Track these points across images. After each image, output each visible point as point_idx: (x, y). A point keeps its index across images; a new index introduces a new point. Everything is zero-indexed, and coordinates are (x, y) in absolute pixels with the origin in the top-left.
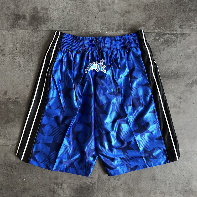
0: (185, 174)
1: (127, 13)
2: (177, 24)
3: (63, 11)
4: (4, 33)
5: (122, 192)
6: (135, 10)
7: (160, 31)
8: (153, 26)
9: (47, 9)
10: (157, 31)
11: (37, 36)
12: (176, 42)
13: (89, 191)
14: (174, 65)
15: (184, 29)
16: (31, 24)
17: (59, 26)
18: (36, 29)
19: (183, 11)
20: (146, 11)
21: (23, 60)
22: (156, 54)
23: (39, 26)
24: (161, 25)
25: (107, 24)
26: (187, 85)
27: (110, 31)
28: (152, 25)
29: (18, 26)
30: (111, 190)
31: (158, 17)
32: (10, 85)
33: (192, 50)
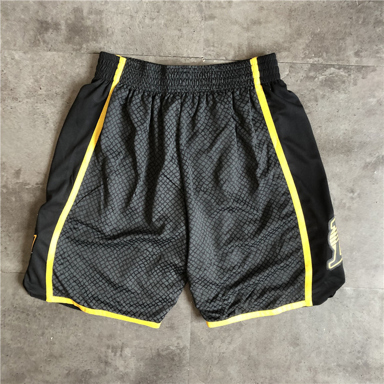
0: (357, 335)
1: (255, 23)
2: (351, 47)
3: (132, 17)
4: (17, 57)
5: (235, 367)
6: (270, 19)
7: (318, 61)
8: (305, 51)
9: (100, 12)
10: (311, 61)
11: (80, 64)
12: (347, 84)
13: (174, 363)
14: (342, 127)
15: (365, 58)
16: (69, 40)
17: (123, 45)
18: (80, 50)
19: (363, 22)
20: (292, 21)
21: (53, 110)
22: (309, 105)
23: (84, 44)
24: (320, 49)
25: (216, 45)
26: (366, 166)
27: (221, 58)
28: (303, 49)
29: (43, 44)
30: (215, 363)
31: (314, 34)
32: (27, 158)
33: (379, 99)
